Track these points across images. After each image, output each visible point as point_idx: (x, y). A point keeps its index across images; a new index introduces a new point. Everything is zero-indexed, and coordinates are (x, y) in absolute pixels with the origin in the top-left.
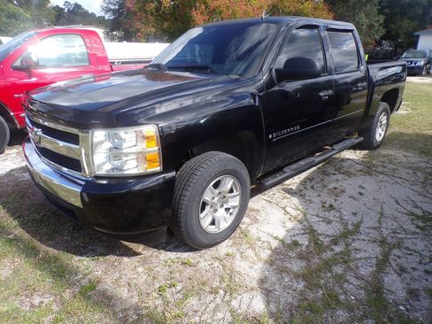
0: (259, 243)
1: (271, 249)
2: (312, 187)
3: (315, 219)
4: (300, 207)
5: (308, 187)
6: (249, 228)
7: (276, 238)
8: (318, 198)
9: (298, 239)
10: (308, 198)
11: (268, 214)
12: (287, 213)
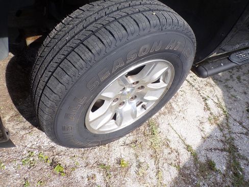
0: (166, 151)
1: (178, 167)
2: (239, 78)
3: (237, 129)
4: (223, 104)
5: (235, 77)
6: (160, 119)
7: (188, 148)
8: (243, 95)
9: (215, 157)
10: (233, 93)
11: (186, 103)
12: (207, 108)
